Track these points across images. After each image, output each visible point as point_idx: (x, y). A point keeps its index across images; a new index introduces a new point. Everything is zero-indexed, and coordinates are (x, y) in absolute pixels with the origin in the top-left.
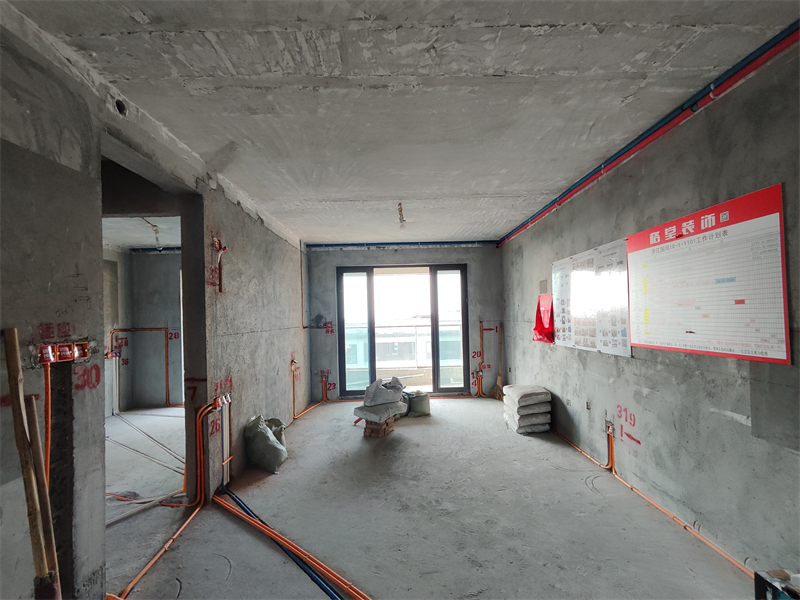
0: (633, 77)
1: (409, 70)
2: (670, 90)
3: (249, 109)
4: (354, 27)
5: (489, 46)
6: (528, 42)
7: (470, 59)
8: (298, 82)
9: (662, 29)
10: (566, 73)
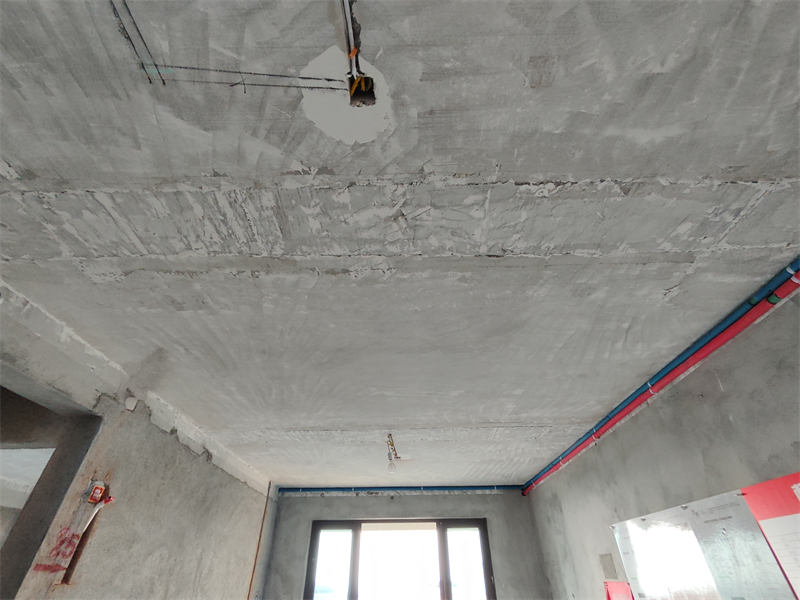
0: (676, 260)
1: (375, 247)
2: (730, 279)
3: (173, 302)
4: (290, 184)
5: (477, 213)
6: (528, 207)
7: (454, 233)
8: (231, 263)
9: (712, 186)
10: (586, 253)
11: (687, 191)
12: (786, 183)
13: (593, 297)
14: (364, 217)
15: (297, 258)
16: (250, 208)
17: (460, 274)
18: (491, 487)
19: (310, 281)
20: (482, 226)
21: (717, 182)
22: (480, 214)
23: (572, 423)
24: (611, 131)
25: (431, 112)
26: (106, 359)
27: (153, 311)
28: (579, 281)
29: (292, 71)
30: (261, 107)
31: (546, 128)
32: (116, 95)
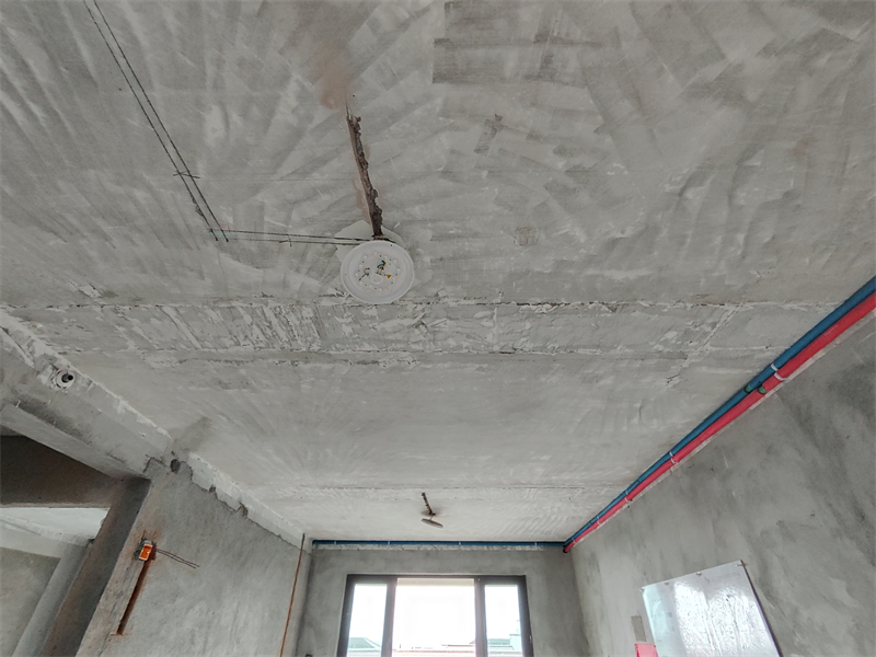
0: (671, 357)
1: (399, 346)
2: (723, 371)
3: (220, 382)
4: (326, 303)
5: (485, 323)
6: (531, 319)
7: (468, 336)
8: (273, 355)
9: (686, 307)
10: (588, 352)
11: (665, 310)
12: (749, 306)
13: (602, 383)
14: (389, 325)
15: (332, 352)
16: (293, 319)
17: (477, 366)
18: (531, 543)
19: (344, 369)
20: (493, 333)
21: (689, 305)
22: (490, 324)
23: (604, 485)
24: (591, 271)
25: (441, 259)
26: (155, 425)
27: (201, 389)
28: (586, 372)
29: (329, 234)
30: (304, 255)
31: (536, 269)
32: (189, 247)
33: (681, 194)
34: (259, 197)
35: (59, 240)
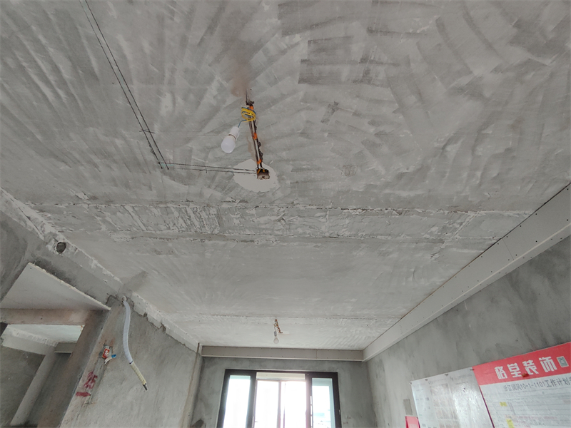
0: (434, 242)
3: (156, 251)
4: (225, 206)
5: (322, 220)
6: (349, 218)
7: (311, 227)
9: (444, 213)
10: (383, 237)
11: (432, 214)
12: (483, 213)
15: (226, 235)
16: (204, 215)
19: (232, 245)
21: (446, 212)
22: (324, 220)
23: (390, 318)
24: (387, 191)
25: (297, 182)
27: (144, 254)
29: (230, 167)
30: (214, 178)
31: (354, 189)
32: (145, 172)
33: (444, 148)
34: (190, 145)
35: (67, 167)
